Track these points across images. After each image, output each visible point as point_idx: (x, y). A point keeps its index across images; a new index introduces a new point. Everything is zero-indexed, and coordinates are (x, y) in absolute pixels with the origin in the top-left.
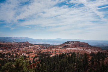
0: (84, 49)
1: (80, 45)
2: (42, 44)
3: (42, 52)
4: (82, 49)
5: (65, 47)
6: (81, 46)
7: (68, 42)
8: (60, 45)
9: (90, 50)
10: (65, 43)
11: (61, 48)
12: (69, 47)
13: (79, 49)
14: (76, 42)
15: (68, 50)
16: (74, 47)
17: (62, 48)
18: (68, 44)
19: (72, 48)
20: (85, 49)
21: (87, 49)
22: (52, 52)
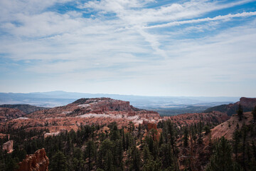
0: (123, 116)
1: (112, 108)
2: (14, 106)
3: (17, 127)
4: (120, 116)
5: (78, 111)
6: (114, 108)
7: (83, 101)
8: (64, 108)
9: (136, 117)
10: (76, 102)
11: (67, 115)
12: (88, 112)
13: (113, 116)
14: (103, 99)
15: (85, 119)
16: (101, 112)
17: (71, 114)
18: (84, 106)
19: (95, 115)
20: (125, 117)
21: (131, 115)
22: (47, 125)
